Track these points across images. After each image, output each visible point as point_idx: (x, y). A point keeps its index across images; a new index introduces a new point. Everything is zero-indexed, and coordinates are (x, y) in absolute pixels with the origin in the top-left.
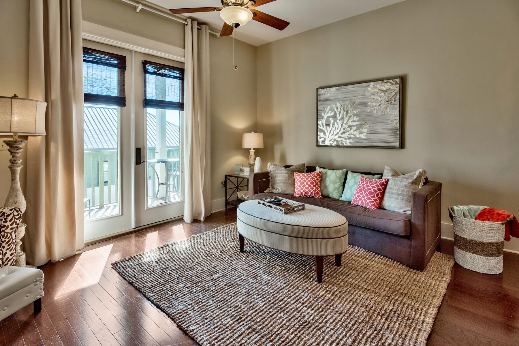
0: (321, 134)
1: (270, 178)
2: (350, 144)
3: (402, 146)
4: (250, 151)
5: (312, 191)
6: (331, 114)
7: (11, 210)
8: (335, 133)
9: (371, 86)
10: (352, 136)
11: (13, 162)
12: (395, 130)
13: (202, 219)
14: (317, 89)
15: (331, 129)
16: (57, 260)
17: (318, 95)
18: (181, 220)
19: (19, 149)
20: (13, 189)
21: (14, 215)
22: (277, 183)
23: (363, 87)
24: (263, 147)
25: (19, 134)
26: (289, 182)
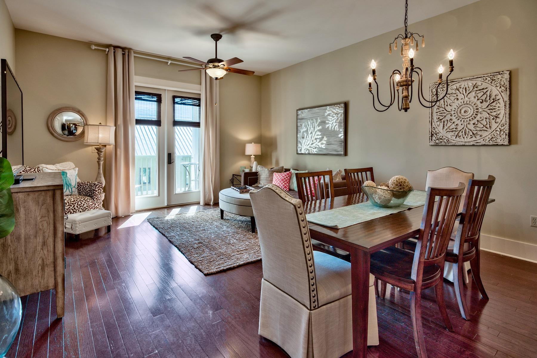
0: (299, 145)
1: (258, 176)
2: (316, 153)
3: (346, 154)
4: (251, 157)
5: (282, 185)
6: (305, 129)
7: (98, 183)
8: (307, 144)
9: (328, 109)
10: (317, 146)
11: (99, 159)
12: (341, 142)
13: (212, 204)
14: (297, 110)
15: (305, 141)
16: (120, 216)
17: (297, 115)
18: (198, 203)
19: (102, 152)
20: (99, 173)
21: (99, 186)
22: (261, 180)
23: (324, 109)
24: (261, 154)
25: (102, 144)
26: (270, 179)
